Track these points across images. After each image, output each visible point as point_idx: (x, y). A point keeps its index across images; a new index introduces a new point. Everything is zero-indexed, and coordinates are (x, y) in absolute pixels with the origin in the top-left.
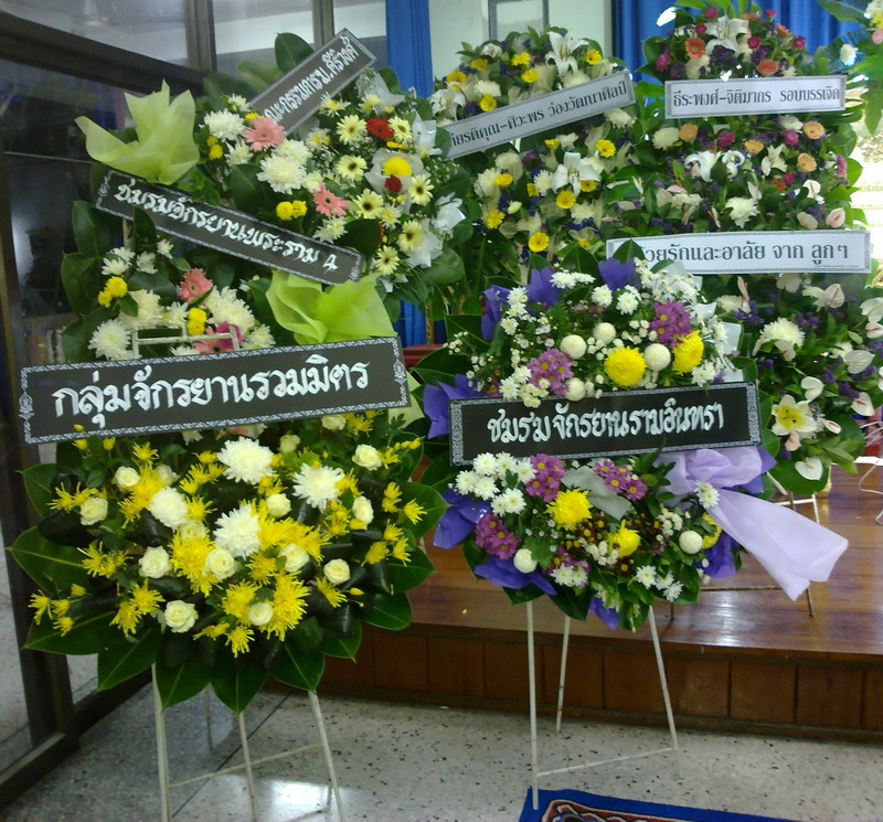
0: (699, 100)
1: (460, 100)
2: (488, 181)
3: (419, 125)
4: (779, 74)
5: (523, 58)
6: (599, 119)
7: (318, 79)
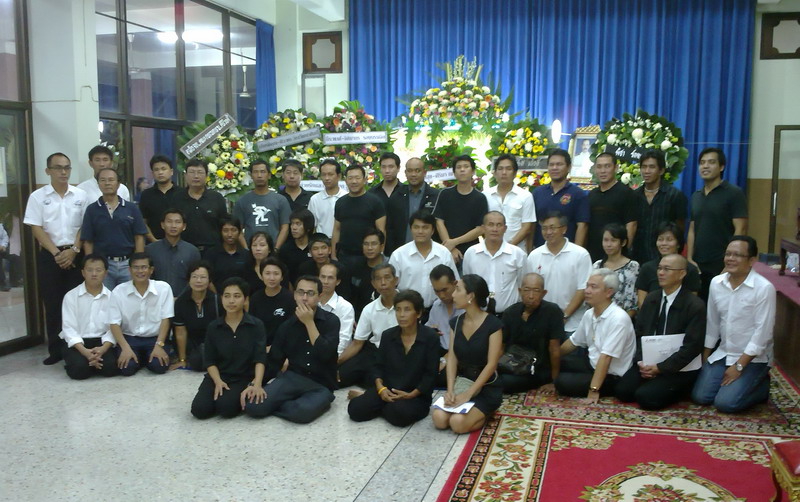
0: (335, 139)
1: (265, 133)
2: (273, 159)
3: (248, 143)
4: (363, 131)
5: (287, 120)
6: (310, 142)
7: (218, 129)
